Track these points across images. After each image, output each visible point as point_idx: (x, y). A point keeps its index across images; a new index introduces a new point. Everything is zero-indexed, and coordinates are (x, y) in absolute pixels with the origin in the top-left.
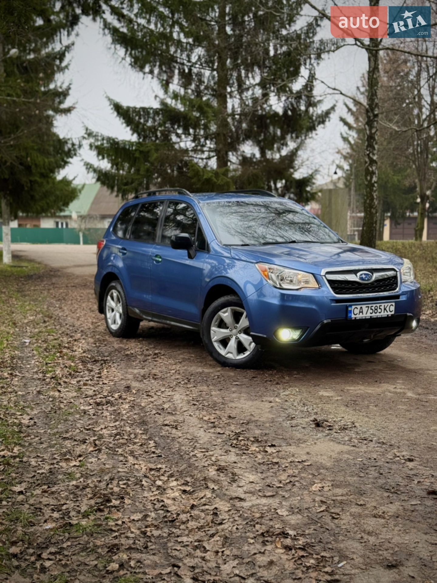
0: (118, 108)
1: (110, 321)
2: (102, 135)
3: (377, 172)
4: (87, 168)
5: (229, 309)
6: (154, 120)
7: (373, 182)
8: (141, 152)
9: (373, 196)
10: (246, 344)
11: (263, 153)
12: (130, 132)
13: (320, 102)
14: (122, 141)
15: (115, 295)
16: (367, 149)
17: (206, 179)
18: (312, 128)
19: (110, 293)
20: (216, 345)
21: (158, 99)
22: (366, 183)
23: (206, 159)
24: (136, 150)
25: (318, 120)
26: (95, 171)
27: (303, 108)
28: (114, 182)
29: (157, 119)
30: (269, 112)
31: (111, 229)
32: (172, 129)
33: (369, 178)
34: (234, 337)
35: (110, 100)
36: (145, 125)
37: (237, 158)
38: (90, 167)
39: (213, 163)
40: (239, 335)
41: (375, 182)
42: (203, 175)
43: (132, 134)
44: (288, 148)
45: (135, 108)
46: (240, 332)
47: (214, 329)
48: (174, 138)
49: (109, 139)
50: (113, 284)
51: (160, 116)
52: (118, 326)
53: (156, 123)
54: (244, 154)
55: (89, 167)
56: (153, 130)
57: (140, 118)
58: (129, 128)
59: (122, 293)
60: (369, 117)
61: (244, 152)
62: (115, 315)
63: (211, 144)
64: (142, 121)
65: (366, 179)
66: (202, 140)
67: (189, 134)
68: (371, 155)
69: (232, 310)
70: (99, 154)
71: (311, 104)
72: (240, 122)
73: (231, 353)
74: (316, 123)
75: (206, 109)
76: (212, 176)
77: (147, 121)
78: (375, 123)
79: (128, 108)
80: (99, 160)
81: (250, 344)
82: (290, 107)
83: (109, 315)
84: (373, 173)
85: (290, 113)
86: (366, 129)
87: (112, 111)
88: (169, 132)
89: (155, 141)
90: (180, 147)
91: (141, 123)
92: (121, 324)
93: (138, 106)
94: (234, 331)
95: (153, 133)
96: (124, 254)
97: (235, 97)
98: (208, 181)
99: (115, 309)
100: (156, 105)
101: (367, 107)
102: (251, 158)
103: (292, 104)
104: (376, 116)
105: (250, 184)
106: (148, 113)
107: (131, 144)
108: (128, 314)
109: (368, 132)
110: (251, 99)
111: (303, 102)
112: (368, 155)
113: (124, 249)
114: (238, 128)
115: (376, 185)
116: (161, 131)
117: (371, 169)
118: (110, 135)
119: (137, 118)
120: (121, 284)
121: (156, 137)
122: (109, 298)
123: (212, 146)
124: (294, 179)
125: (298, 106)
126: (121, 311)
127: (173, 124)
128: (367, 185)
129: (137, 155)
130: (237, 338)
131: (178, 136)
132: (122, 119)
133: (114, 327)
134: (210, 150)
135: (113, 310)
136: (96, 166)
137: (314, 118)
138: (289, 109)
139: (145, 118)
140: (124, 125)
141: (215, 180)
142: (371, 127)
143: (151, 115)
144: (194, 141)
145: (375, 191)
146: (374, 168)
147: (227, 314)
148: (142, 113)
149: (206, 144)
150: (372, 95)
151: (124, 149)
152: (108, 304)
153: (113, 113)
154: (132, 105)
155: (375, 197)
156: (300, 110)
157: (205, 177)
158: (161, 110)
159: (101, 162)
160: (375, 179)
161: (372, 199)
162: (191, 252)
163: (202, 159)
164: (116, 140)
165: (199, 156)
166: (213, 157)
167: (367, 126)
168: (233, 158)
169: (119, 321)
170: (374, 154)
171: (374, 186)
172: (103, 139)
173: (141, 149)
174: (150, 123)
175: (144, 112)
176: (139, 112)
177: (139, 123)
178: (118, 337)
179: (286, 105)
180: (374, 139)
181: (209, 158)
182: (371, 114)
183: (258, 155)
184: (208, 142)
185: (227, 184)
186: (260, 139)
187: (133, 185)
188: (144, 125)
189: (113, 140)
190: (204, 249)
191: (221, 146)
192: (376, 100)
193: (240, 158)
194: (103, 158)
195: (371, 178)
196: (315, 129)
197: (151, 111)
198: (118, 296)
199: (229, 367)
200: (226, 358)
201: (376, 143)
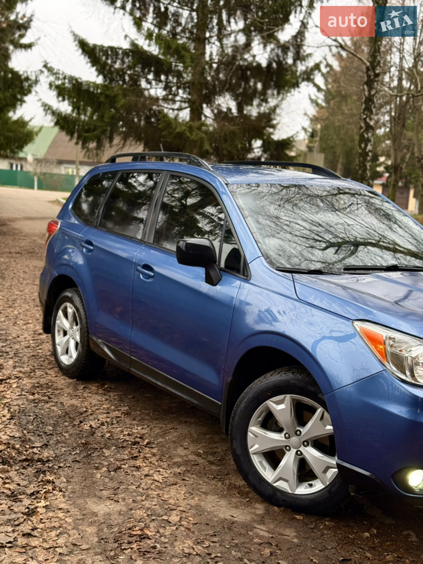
0: (83, 45)
1: (59, 349)
2: (63, 73)
3: (372, 140)
4: (44, 110)
5: (288, 397)
6: (123, 62)
7: (367, 150)
8: (107, 96)
9: (366, 166)
10: (317, 469)
11: (240, 108)
12: (96, 73)
13: (310, 55)
14: (86, 82)
15: (70, 311)
16: (363, 113)
17: (178, 133)
18: (296, 85)
19: (62, 307)
20: (256, 460)
21: (128, 39)
22: (360, 151)
23: (178, 110)
24: (101, 94)
25: (302, 76)
26: (53, 113)
27: (290, 61)
28: (74, 127)
29: (127, 60)
30: (251, 64)
31: (70, 206)
32: (142, 74)
33: (363, 146)
34: (293, 451)
35: (75, 36)
36: (113, 66)
37: (212, 111)
38: (49, 109)
39: (185, 115)
40: (302, 449)
41: (370, 151)
42: (176, 128)
43: (98, 76)
44: (268, 105)
45: (103, 47)
46: (306, 443)
47: (254, 429)
48: (143, 84)
49: (71, 79)
50: (68, 294)
51: (130, 58)
52: (72, 360)
53: (125, 66)
54: (220, 108)
55: (47, 108)
56: (121, 73)
57: (107, 59)
58: (94, 69)
59: (82, 311)
60: (369, 76)
61: (219, 105)
62: (68, 342)
63: (184, 93)
64: (109, 61)
65: (360, 147)
66: (174, 89)
67: (160, 81)
68: (368, 120)
69: (293, 400)
70: (59, 95)
71: (299, 57)
72: (218, 71)
73: (286, 481)
74: (300, 80)
75: (183, 52)
76: (185, 130)
77: (115, 62)
78: (376, 84)
79: (95, 46)
80: (59, 102)
81: (325, 471)
82: (276, 59)
83: (59, 339)
84: (368, 140)
85: (274, 65)
86: (364, 90)
87: (76, 48)
88: (139, 76)
89: (123, 85)
90: (150, 95)
91: (108, 64)
92: (77, 360)
93: (106, 45)
94: (294, 439)
95: (120, 76)
96: (89, 251)
97: (214, 43)
98: (180, 135)
99: (70, 332)
100: (126, 45)
101: (368, 64)
102: (226, 113)
103: (278, 56)
104: (377, 75)
105: (226, 141)
106: (117, 54)
107: (96, 86)
108: (88, 345)
109: (367, 93)
110: (232, 46)
111: (290, 55)
112: (365, 119)
113: (90, 243)
114: (216, 78)
115: (370, 154)
116: (129, 76)
117: (366, 136)
118: (73, 75)
119: (104, 58)
120: (80, 296)
121: (124, 80)
122: (60, 313)
123: (185, 96)
124: (272, 139)
125: (284, 59)
126: (78, 338)
127: (143, 69)
128: (360, 154)
129: (102, 99)
130: (298, 453)
131: (149, 82)
132: (87, 58)
133: (65, 360)
134: (183, 101)
135: (65, 333)
136: (54, 108)
137: (298, 74)
138: (275, 61)
139: (112, 59)
140: (89, 65)
141: (188, 134)
142: (370, 88)
143: (120, 57)
144: (165, 89)
145: (368, 162)
146: (370, 135)
147: (282, 407)
148: (110, 53)
149: (178, 93)
150: (375, 51)
151: (88, 91)
152: (58, 322)
153: (77, 50)
154: (99, 43)
155: (368, 168)
156: (286, 63)
157: (177, 130)
158: (131, 51)
159: (62, 103)
160: (369, 147)
161: (365, 170)
162: (212, 273)
163: (173, 110)
164: (79, 80)
165: (169, 107)
166: (186, 108)
167: (365, 86)
168: (207, 111)
169: (74, 354)
170: (371, 119)
171: (368, 155)
172: (65, 78)
173: (108, 93)
174: (117, 65)
175: (112, 51)
176: (107, 51)
177: (106, 64)
178: (71, 377)
179: (271, 56)
180: (373, 103)
181: (180, 109)
182: (371, 73)
183: (234, 111)
184: (181, 91)
185: (202, 140)
186: (238, 92)
187: (96, 132)
188: (111, 66)
189: (76, 80)
190: (238, 271)
191: (195, 97)
192: (378, 58)
193: (216, 111)
194: (64, 100)
195: (366, 146)
196: (298, 87)
197: (120, 52)
198: (74, 313)
199: (279, 506)
200: (276, 489)
201: (374, 107)
